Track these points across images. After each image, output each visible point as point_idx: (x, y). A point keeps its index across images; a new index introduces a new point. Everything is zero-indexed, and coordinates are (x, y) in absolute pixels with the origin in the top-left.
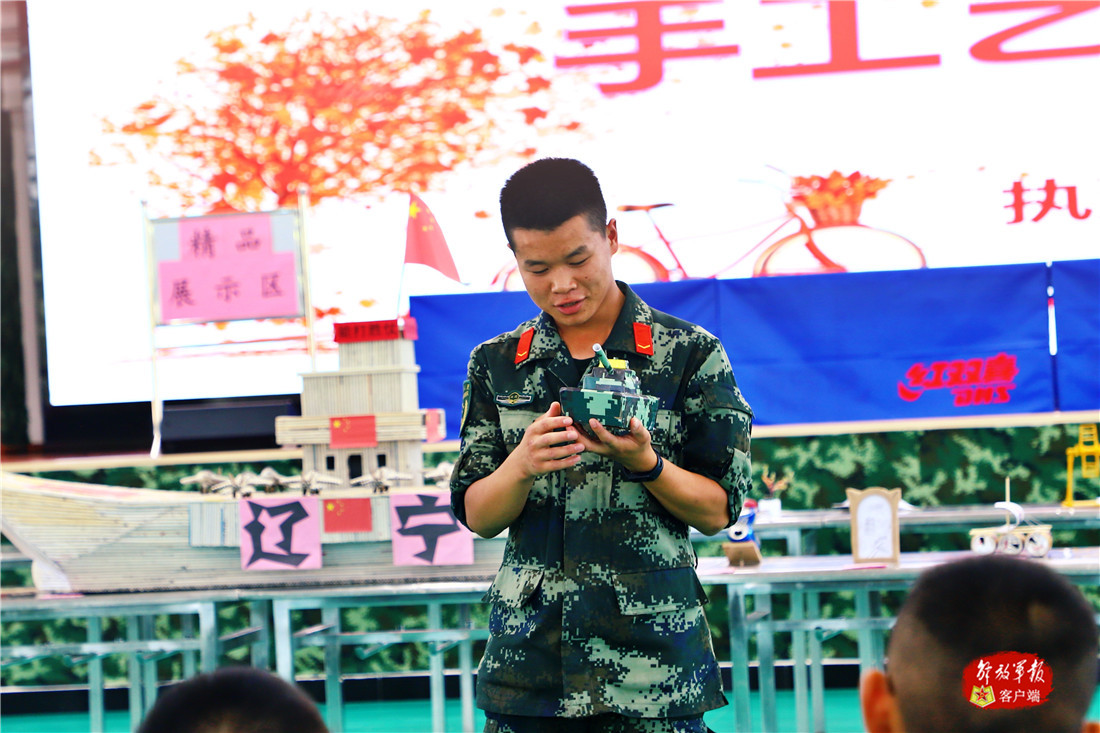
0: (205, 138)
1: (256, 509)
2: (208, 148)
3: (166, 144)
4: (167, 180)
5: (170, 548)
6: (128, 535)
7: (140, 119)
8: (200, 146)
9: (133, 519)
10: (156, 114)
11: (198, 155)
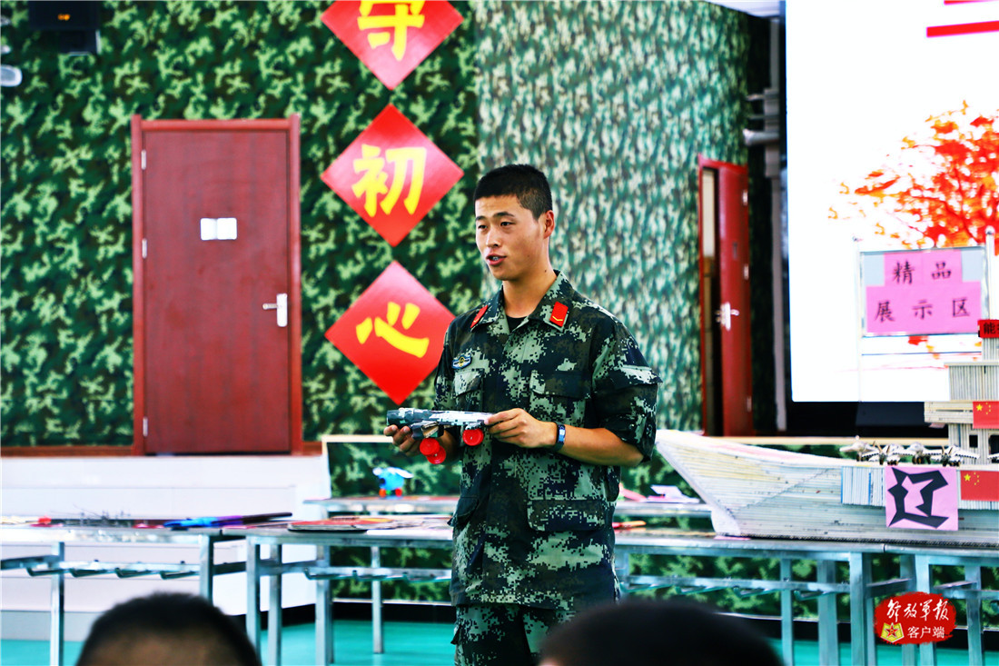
0: (922, 199)
1: (900, 475)
2: (924, 207)
3: (890, 202)
4: (890, 231)
5: (824, 504)
6: (788, 491)
7: (870, 184)
8: (917, 205)
9: (794, 478)
10: (883, 180)
11: (915, 212)
